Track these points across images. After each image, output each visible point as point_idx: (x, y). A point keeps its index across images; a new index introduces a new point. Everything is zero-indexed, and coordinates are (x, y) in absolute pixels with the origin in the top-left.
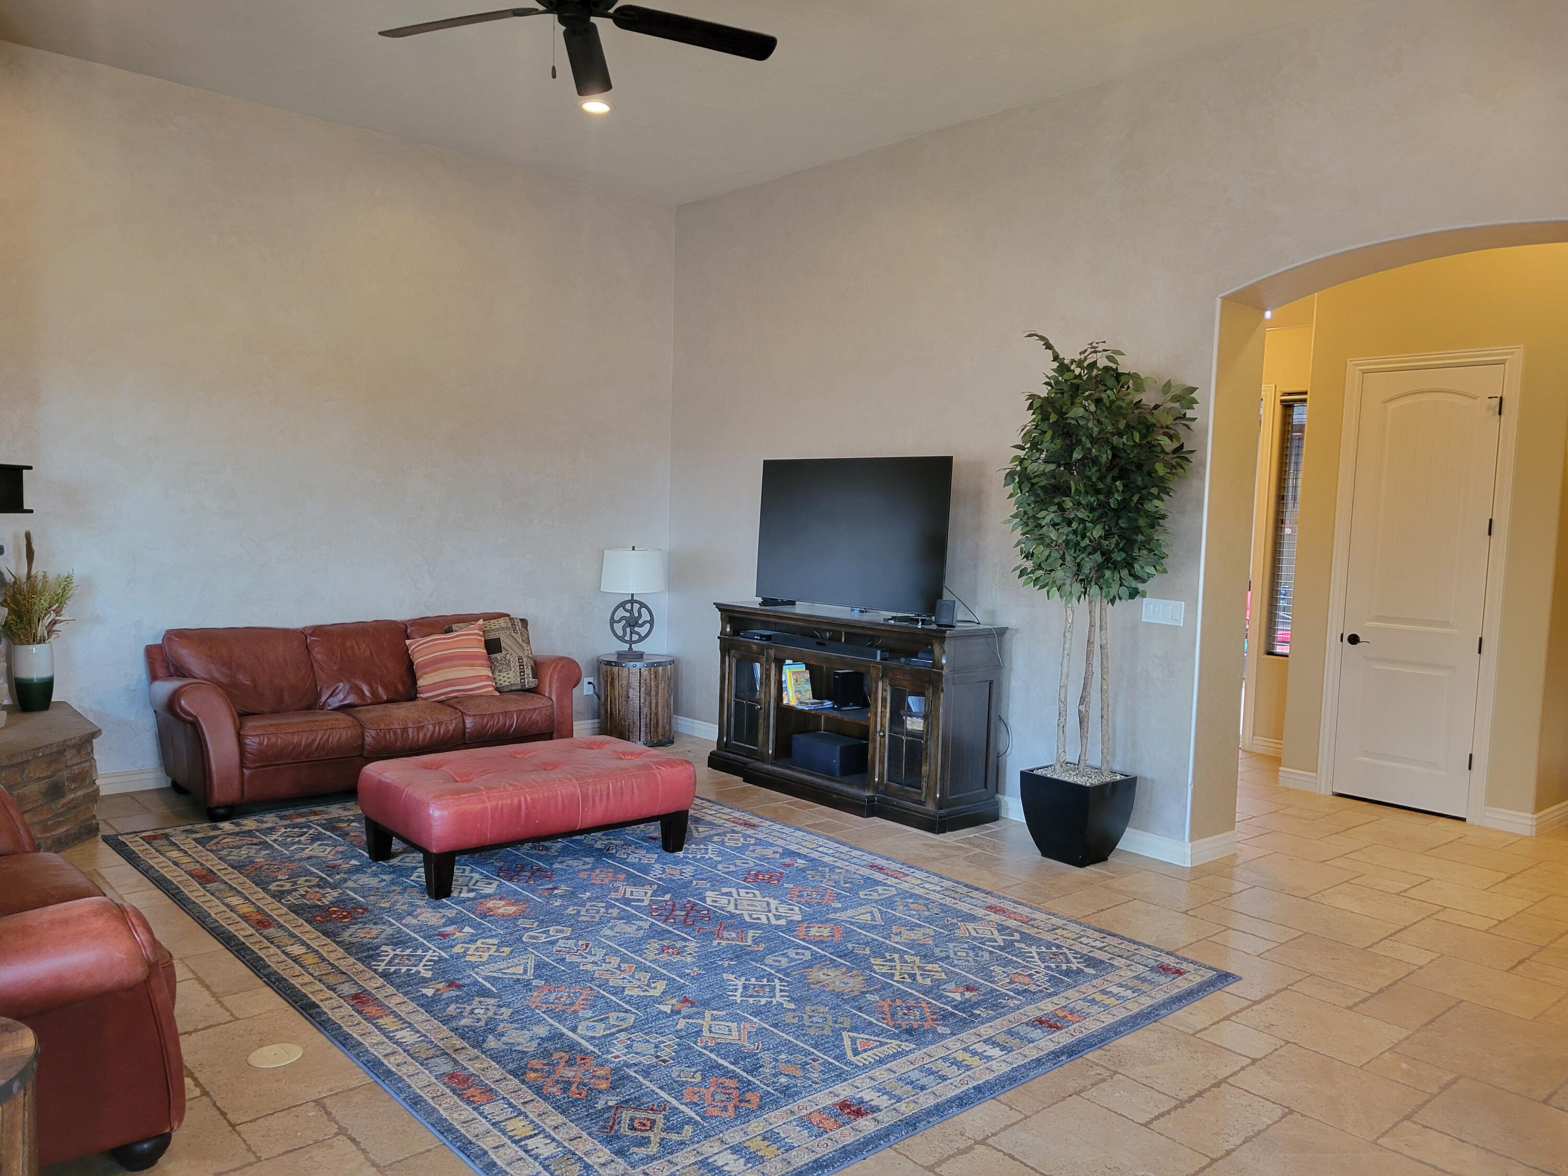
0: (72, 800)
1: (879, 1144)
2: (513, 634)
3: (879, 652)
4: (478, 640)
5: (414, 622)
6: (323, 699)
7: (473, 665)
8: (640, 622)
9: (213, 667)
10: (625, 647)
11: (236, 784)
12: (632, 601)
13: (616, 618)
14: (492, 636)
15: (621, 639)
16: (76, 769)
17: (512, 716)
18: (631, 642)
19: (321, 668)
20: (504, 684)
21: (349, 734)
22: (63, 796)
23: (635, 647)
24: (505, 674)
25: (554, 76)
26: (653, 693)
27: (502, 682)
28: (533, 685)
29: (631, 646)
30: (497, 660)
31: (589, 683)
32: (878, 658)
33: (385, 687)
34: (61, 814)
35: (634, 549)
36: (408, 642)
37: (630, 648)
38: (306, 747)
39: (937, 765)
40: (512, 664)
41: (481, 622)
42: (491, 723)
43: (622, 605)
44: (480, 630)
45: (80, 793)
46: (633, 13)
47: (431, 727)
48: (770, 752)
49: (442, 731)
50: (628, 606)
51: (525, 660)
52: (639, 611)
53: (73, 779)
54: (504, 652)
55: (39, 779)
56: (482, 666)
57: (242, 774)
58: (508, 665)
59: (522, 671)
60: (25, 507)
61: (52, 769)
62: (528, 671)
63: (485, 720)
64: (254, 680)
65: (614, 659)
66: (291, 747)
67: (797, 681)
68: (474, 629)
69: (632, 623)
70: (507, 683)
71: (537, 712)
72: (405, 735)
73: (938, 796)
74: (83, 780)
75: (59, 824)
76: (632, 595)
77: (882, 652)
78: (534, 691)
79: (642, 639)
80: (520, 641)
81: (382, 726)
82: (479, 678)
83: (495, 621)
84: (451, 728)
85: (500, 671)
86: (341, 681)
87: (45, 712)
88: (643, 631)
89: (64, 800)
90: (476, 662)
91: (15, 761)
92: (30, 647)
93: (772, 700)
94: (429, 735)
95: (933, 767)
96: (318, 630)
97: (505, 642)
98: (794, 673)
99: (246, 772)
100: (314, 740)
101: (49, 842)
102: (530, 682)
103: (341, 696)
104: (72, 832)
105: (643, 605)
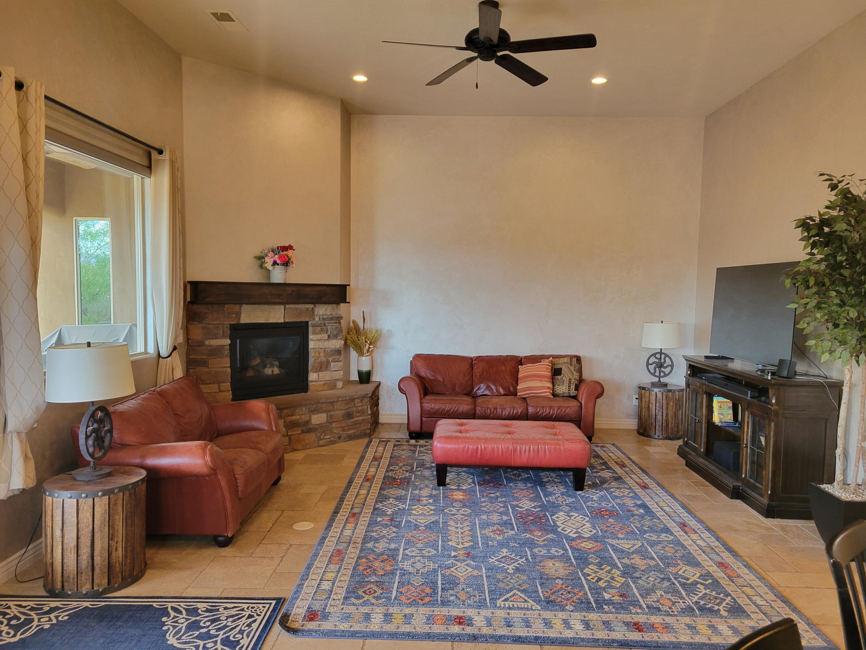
0: (356, 421)
1: (447, 638)
2: (569, 366)
3: (749, 392)
4: (547, 368)
5: (526, 357)
6: (475, 390)
7: (542, 381)
8: (665, 365)
9: (427, 371)
10: (656, 380)
11: (419, 424)
12: (661, 353)
13: (650, 362)
14: (558, 367)
15: (654, 374)
16: (360, 408)
17: (554, 409)
18: (660, 377)
19: (476, 376)
20: (560, 392)
21: (468, 408)
22: (353, 418)
23: (662, 380)
24: (561, 387)
25: (477, 87)
26: (664, 408)
27: (559, 391)
28: (574, 394)
29: (659, 379)
30: (558, 380)
31: (636, 398)
32: (749, 396)
33: (504, 388)
34: (351, 426)
35: (662, 322)
36: (520, 367)
37: (659, 381)
38: (448, 411)
39: (769, 471)
40: (565, 382)
41: (551, 359)
42: (541, 411)
43: (654, 355)
44: (549, 363)
45: (361, 418)
46: (515, 45)
47: (509, 409)
48: (702, 450)
49: (515, 412)
50: (658, 356)
51: (573, 381)
52: (665, 358)
53: (358, 412)
54: (562, 375)
55: (341, 410)
56: (546, 381)
57: (422, 420)
58: (563, 382)
59: (570, 386)
60: (347, 301)
61: (348, 407)
62: (573, 387)
63: (539, 409)
64: (443, 379)
65: (649, 386)
66: (441, 410)
67: (721, 407)
68: (546, 362)
69: (660, 365)
70: (561, 392)
71: (569, 408)
72: (495, 412)
73: (769, 492)
74: (364, 413)
75: (349, 429)
76: (661, 349)
77: (751, 392)
78: (575, 397)
79: (666, 375)
80: (573, 370)
81: (484, 406)
82: (543, 388)
83: (562, 359)
84: (520, 411)
85: (558, 385)
86: (483, 383)
87: (367, 385)
88: (667, 370)
89: (352, 420)
90: (543, 379)
91: (329, 401)
92: (362, 357)
93: (704, 418)
94: (507, 413)
95: (767, 472)
96: (479, 359)
97: (565, 370)
98: (719, 402)
99: (424, 419)
100: (451, 409)
101: (345, 436)
102: (573, 392)
103: (482, 390)
104: (357, 434)
105: (666, 355)
